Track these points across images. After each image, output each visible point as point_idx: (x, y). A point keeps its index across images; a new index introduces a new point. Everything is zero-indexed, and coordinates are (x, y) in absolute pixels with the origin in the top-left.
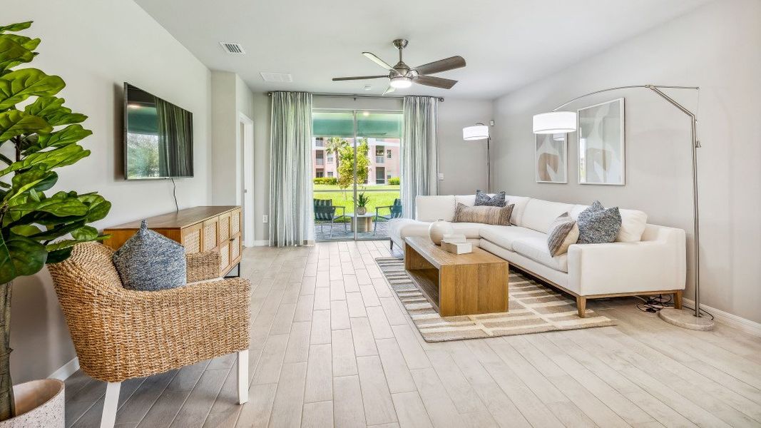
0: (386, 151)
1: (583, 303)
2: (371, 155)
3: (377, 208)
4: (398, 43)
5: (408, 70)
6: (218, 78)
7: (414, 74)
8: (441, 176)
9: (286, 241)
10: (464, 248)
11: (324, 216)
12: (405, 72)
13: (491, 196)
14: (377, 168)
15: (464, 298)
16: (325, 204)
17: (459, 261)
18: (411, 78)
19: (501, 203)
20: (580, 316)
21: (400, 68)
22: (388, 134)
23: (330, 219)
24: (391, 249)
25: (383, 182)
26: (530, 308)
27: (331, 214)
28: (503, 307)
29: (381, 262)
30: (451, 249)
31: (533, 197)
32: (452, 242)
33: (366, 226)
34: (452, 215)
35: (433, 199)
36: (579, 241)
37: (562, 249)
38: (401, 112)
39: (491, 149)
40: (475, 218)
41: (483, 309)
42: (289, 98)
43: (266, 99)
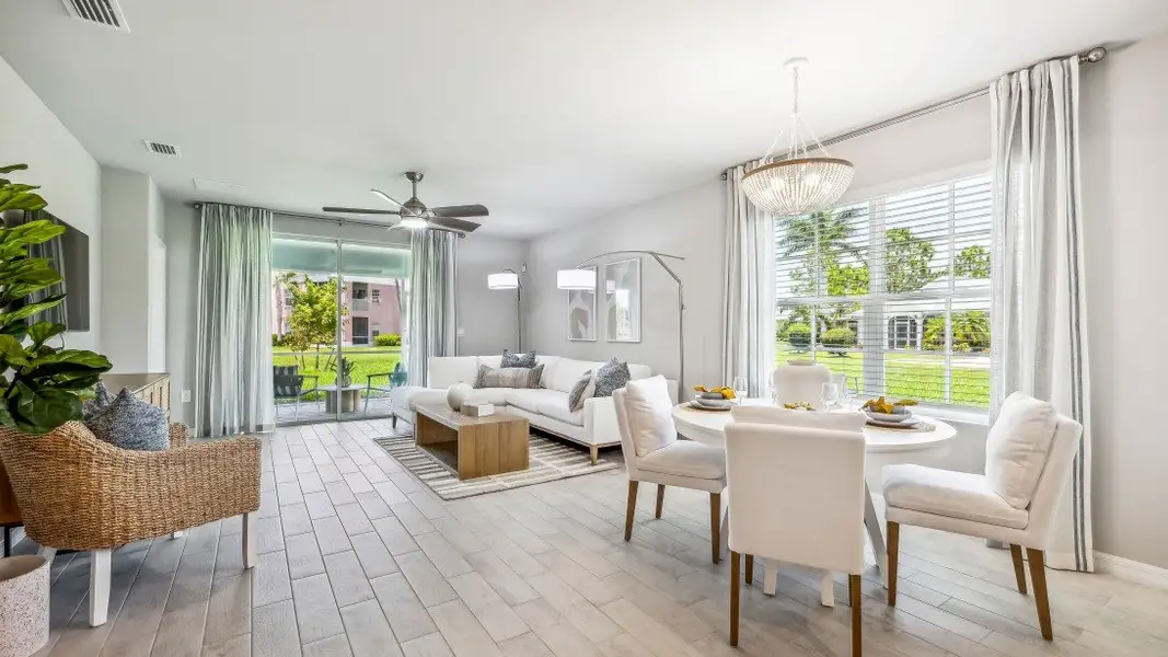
0: (370, 291)
1: (594, 452)
2: (345, 298)
3: (369, 377)
4: (411, 176)
5: (424, 209)
6: (112, 177)
7: (431, 215)
8: (461, 332)
9: (225, 429)
10: (485, 411)
11: (284, 391)
12: (420, 212)
13: (520, 356)
14: (354, 319)
15: (484, 459)
16: (286, 373)
17: (480, 422)
18: (427, 219)
19: (531, 364)
20: (593, 464)
21: (413, 205)
22: (384, 271)
23: (294, 394)
24: (394, 426)
25: (365, 341)
26: (549, 464)
27: (296, 387)
28: (523, 464)
29: (380, 442)
30: (471, 412)
31: (562, 355)
32: (472, 405)
33: (352, 403)
34: (473, 377)
35: (450, 361)
36: (595, 395)
37: (580, 403)
38: (409, 248)
39: (523, 300)
40: (501, 383)
41: (504, 468)
42: (233, 214)
43: (190, 212)
